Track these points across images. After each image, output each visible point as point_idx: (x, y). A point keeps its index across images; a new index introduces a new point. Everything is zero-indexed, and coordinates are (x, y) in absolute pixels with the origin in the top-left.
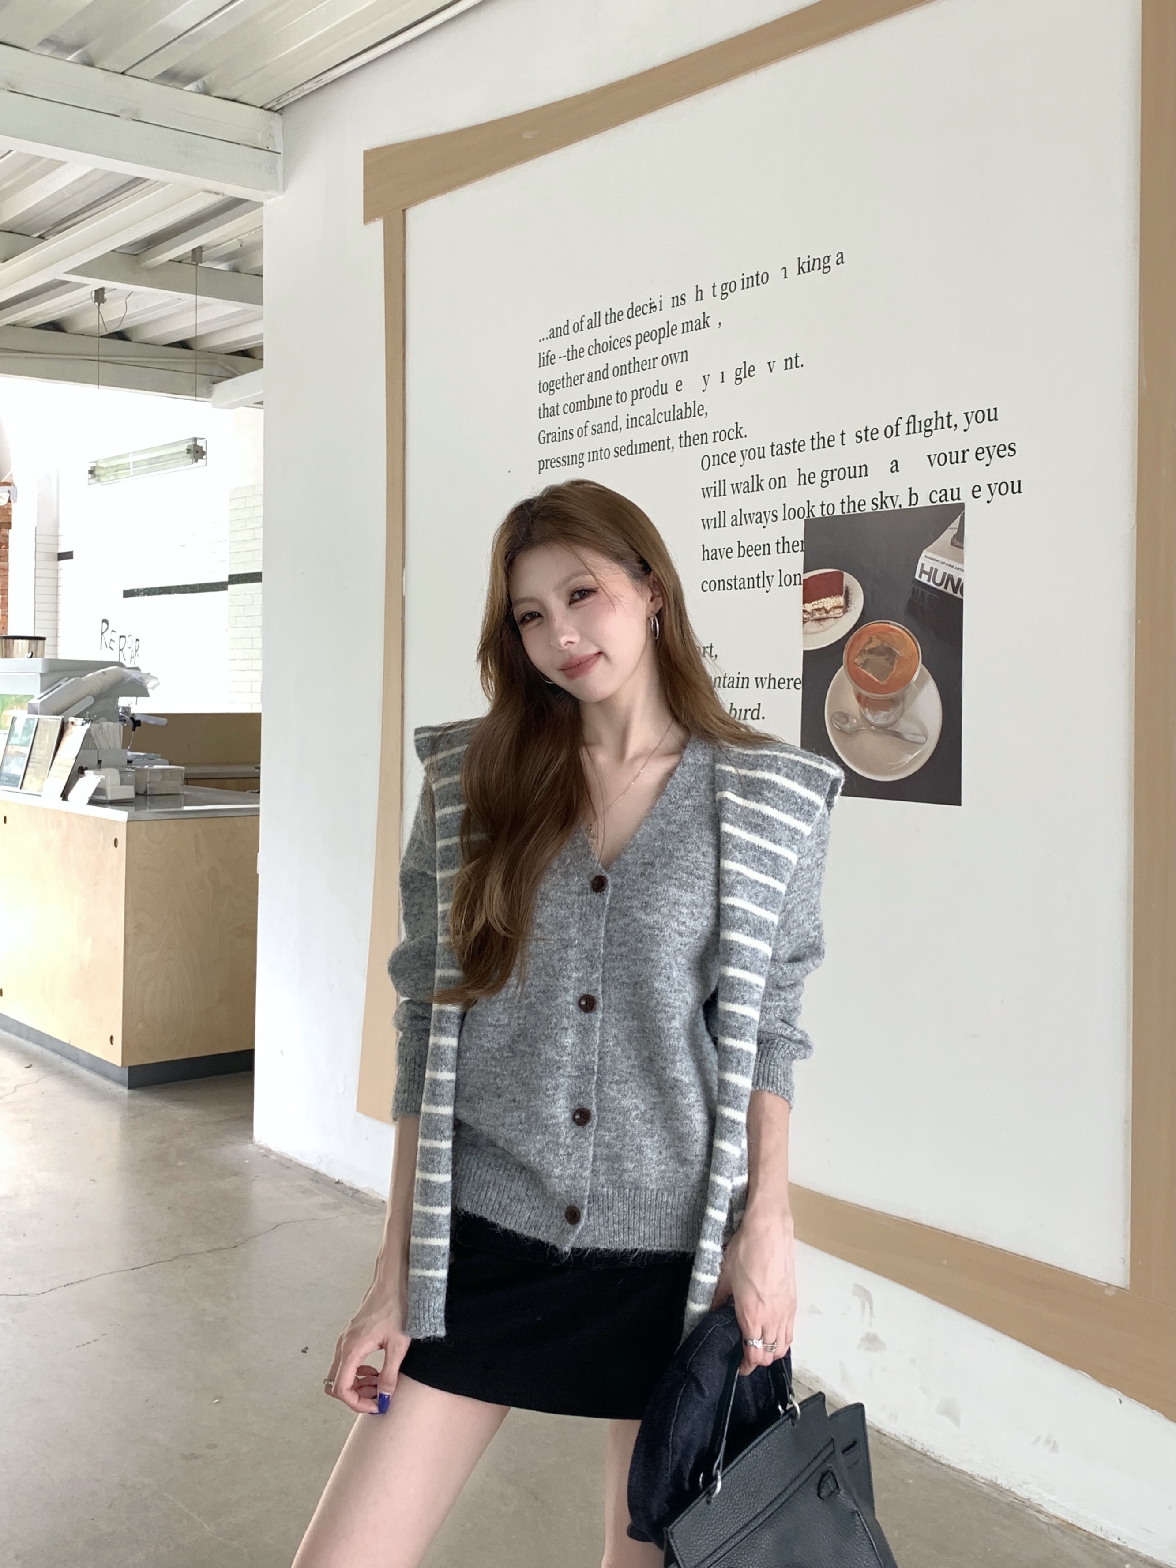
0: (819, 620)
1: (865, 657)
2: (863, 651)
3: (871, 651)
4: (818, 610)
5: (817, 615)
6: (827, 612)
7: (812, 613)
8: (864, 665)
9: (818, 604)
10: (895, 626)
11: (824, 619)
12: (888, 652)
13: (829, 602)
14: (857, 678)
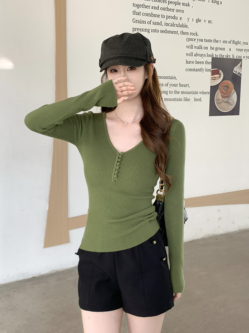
0: (214, 79)
1: (223, 87)
2: (223, 86)
3: (224, 86)
4: (214, 77)
5: (214, 78)
6: (216, 78)
7: (212, 78)
8: (223, 89)
9: (214, 76)
10: (229, 81)
11: (215, 79)
12: (228, 87)
13: (216, 76)
14: (221, 92)
